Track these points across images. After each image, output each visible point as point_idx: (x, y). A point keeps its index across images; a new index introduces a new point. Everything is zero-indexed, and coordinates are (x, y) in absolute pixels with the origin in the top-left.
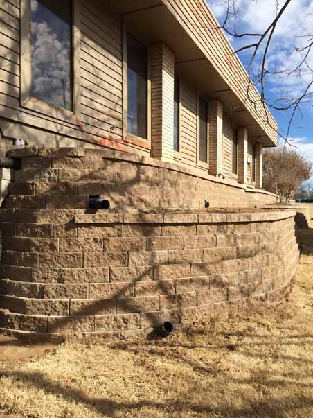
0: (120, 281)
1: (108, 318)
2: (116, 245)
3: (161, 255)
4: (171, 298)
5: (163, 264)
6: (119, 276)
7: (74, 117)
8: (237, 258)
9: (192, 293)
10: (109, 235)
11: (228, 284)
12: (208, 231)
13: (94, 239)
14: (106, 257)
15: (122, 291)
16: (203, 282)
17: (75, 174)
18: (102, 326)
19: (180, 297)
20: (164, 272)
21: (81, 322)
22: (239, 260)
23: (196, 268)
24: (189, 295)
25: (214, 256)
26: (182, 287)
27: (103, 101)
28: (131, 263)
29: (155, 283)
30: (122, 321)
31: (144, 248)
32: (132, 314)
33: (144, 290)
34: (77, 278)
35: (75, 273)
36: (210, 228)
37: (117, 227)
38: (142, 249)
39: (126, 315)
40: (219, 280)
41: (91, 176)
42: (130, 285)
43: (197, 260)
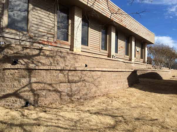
0: (17, 88)
1: (10, 99)
2: (17, 76)
3: (33, 80)
4: (35, 95)
5: (34, 83)
6: (16, 86)
7: (28, 34)
8: (68, 83)
9: (44, 94)
10: (16, 72)
11: (61, 92)
12: (56, 72)
13: (11, 74)
14: (13, 80)
15: (17, 91)
16: (50, 90)
17: (11, 53)
18: (8, 102)
19: (38, 95)
20: (33, 86)
21: (2, 100)
22: (68, 84)
23: (47, 85)
24: (42, 94)
25: (56, 81)
26: (40, 91)
27: (44, 28)
28: (21, 82)
29: (29, 89)
30: (15, 101)
31: (27, 77)
32: (18, 99)
33: (25, 91)
34: (3, 86)
35: (3, 84)
36: (56, 71)
37: (19, 70)
38: (26, 77)
39: (16, 99)
40: (57, 90)
41: (17, 53)
42: (20, 89)
43: (48, 82)
